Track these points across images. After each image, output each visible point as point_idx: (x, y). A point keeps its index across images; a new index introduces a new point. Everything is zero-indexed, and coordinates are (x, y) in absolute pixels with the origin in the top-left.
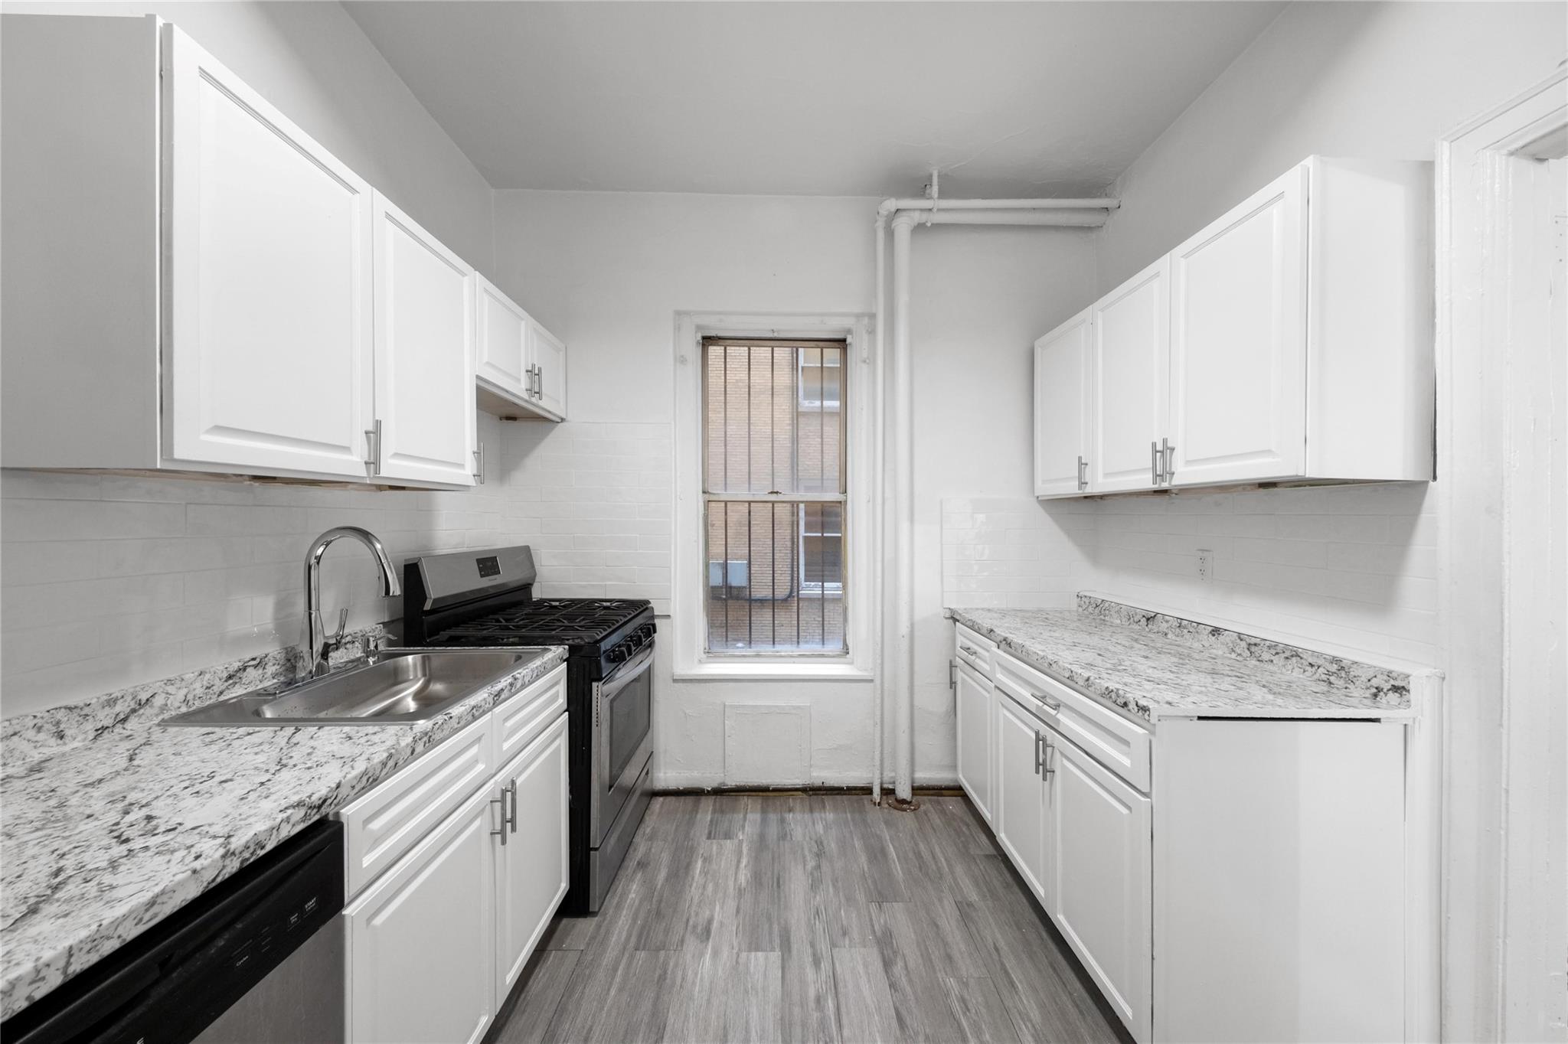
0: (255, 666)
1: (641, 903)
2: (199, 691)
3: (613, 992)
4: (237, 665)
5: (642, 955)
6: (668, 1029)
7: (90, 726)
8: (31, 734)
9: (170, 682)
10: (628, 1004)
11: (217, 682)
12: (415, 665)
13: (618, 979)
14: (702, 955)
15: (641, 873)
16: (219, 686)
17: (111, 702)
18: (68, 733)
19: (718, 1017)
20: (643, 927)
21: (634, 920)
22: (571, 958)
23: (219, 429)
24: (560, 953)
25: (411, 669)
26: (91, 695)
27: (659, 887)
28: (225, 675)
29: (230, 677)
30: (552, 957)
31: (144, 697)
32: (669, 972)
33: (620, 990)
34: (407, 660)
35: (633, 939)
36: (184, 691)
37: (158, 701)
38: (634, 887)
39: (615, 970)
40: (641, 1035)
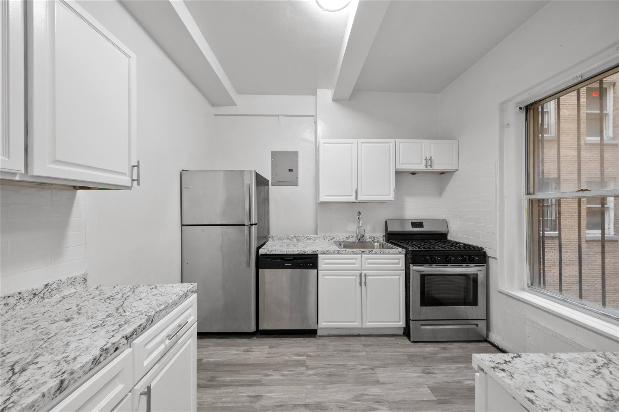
0: (351, 237)
1: (426, 352)
2: (342, 239)
3: (389, 353)
4: (348, 236)
5: (406, 357)
6: (385, 368)
7: (327, 239)
8: (321, 238)
9: (337, 236)
10: (388, 358)
11: (345, 238)
12: (377, 246)
13: (394, 354)
14: (417, 373)
15: (440, 349)
16: (345, 239)
17: (330, 237)
18: (325, 239)
19: (396, 381)
20: (417, 355)
21: (418, 352)
22: (396, 342)
23: (326, 196)
24: (395, 340)
25: (376, 246)
26: (328, 235)
27: (438, 355)
28: (346, 237)
29: (347, 238)
30: (393, 339)
31: (334, 237)
32: (404, 365)
33: (391, 355)
34: (375, 244)
35: (410, 354)
36: (339, 238)
37: (336, 238)
38: (431, 349)
39: (397, 352)
40: (380, 362)
